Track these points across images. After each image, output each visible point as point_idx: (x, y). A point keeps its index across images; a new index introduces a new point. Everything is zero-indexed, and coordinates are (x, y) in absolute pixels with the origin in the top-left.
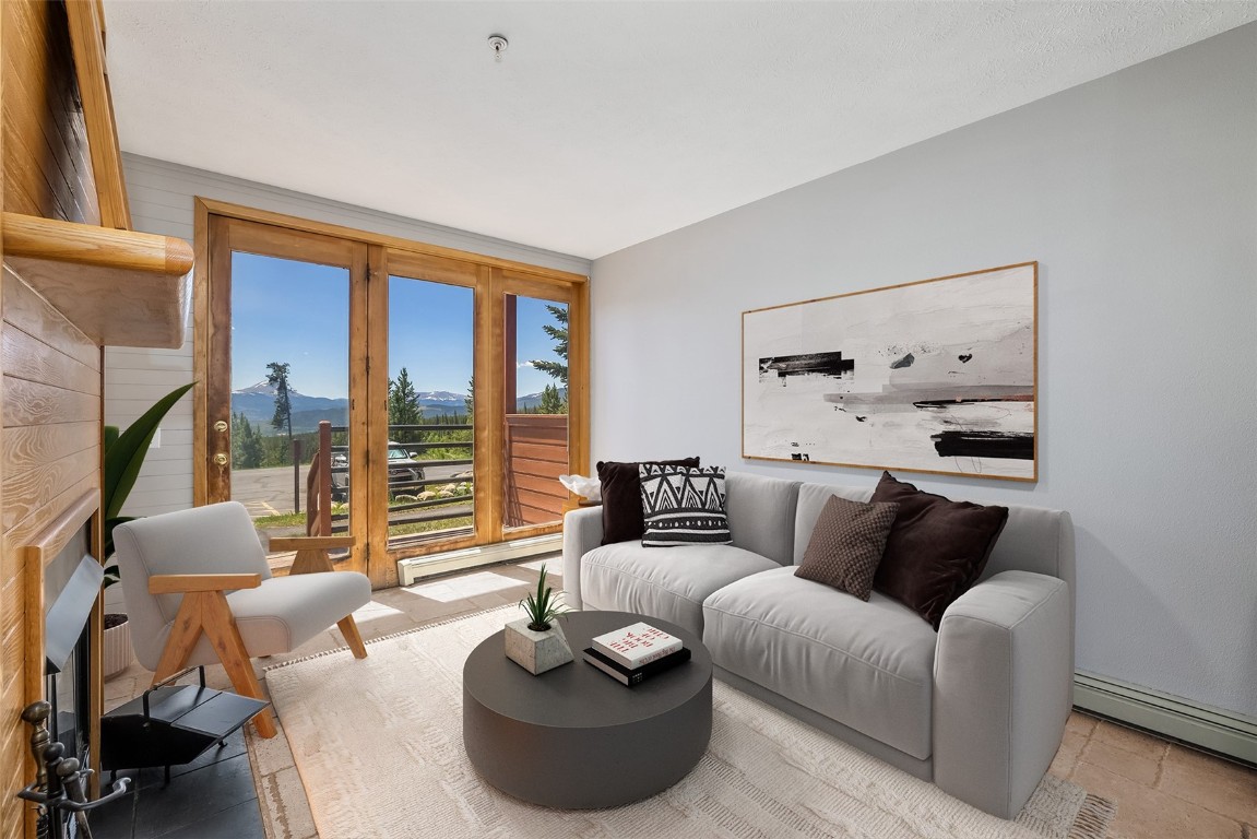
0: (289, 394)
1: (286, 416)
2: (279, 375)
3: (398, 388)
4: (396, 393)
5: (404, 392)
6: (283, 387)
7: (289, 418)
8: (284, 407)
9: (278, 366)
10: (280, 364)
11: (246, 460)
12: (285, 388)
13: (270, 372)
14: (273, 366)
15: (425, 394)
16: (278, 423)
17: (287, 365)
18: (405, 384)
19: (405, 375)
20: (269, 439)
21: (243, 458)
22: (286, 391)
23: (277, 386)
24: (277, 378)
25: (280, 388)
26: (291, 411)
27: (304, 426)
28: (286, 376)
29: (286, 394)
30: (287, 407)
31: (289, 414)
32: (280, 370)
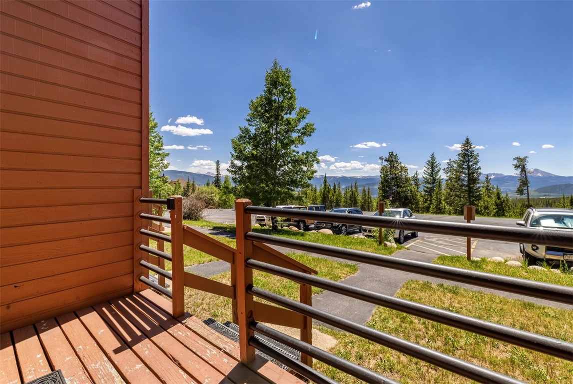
0: (528, 175)
1: (526, 188)
2: (521, 164)
6: (523, 169)
7: (527, 189)
9: (520, 159)
10: (522, 157)
11: (497, 212)
12: (525, 171)
13: (515, 162)
14: (518, 159)
16: (520, 191)
17: (526, 157)
20: (514, 201)
21: (495, 211)
22: (526, 173)
23: (519, 170)
24: (519, 166)
25: (522, 171)
26: (529, 185)
27: (547, 194)
28: (525, 164)
29: (526, 175)
30: (527, 182)
31: (528, 187)
32: (521, 161)
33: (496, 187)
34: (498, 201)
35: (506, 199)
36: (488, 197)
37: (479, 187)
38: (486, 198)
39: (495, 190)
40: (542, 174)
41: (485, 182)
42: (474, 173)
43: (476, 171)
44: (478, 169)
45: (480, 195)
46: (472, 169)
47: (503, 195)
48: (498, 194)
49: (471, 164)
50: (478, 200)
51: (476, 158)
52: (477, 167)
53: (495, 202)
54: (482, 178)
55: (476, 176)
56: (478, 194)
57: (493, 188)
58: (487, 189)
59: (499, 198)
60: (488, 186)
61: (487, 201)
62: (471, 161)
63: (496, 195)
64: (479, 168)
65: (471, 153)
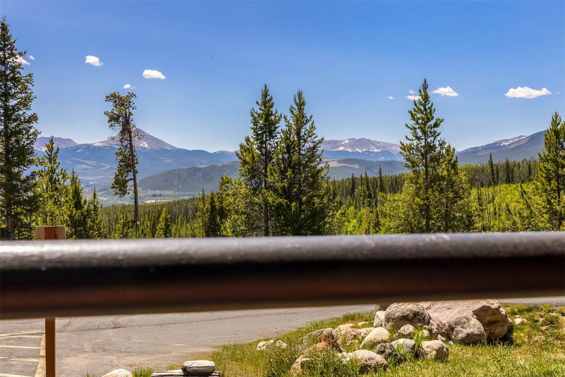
0: (136, 141)
1: (131, 175)
2: (121, 112)
3: (289, 126)
4: (287, 134)
5: (298, 134)
6: (126, 130)
7: (134, 179)
8: (128, 163)
9: (120, 98)
10: (123, 95)
12: (130, 132)
13: (110, 107)
14: (114, 98)
15: (335, 143)
16: (120, 185)
18: (301, 120)
19: (301, 105)
20: (108, 211)
22: (130, 137)
23: (118, 128)
24: (119, 117)
25: (122, 132)
26: (137, 167)
27: (158, 192)
28: (130, 114)
29: (131, 141)
30: (133, 160)
31: (135, 172)
32: (123, 105)
33: (69, 175)
34: (77, 214)
35: (92, 207)
36: (55, 203)
37: (33, 174)
38: (49, 206)
39: (68, 182)
40: (149, 143)
41: (46, 161)
42: (20, 132)
43: (26, 125)
44: (29, 121)
45: (35, 197)
46: (15, 120)
47: (86, 196)
48: (77, 193)
49: (12, 102)
50: (30, 212)
51: (26, 88)
52: (29, 113)
53: (70, 216)
54: (40, 149)
55: (24, 141)
56: (30, 194)
57: (64, 177)
58: (51, 179)
59: (78, 205)
60: (52, 171)
61: (52, 214)
62: (13, 96)
63: (70, 196)
64: (33, 118)
65: (13, 71)
